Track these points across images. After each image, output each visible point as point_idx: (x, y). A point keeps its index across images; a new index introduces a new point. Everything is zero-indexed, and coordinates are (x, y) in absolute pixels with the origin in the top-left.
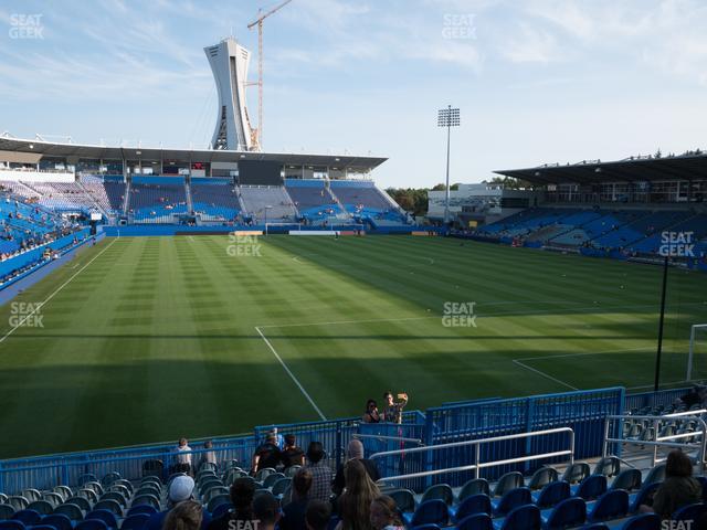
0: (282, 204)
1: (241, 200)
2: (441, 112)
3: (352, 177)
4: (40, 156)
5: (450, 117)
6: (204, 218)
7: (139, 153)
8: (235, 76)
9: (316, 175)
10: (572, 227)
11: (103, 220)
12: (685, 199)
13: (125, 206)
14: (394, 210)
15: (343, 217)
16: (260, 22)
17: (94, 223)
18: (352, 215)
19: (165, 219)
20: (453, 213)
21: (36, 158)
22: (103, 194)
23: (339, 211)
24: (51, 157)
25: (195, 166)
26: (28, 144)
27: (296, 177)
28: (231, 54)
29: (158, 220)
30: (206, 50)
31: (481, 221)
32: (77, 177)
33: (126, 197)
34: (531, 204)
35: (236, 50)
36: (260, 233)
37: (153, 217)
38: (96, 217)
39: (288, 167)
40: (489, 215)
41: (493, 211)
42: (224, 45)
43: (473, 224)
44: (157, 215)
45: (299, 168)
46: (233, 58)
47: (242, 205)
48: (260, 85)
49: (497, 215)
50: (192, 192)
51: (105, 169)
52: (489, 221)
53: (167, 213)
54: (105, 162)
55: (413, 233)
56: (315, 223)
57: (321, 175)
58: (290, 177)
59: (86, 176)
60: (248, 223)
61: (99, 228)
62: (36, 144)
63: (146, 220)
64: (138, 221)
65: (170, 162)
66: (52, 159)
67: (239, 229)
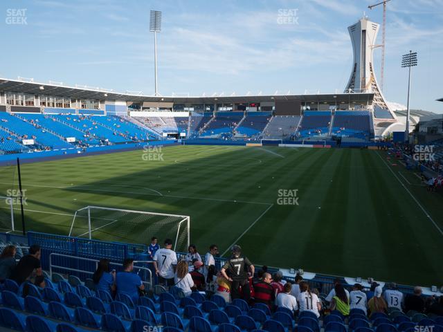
0: (290, 127)
1: (267, 125)
4: (172, 104)
6: (237, 135)
8: (364, 43)
9: (331, 108)
11: (185, 136)
15: (325, 135)
18: (333, 134)
19: (216, 136)
21: (171, 105)
24: (179, 104)
25: (251, 106)
26: (160, 98)
28: (363, 29)
29: (211, 137)
30: (348, 28)
32: (190, 114)
33: (207, 125)
35: (369, 26)
36: (261, 145)
37: (211, 135)
38: (183, 134)
39: (309, 104)
43: (416, 141)
44: (214, 134)
46: (364, 31)
47: (265, 128)
50: (244, 120)
52: (429, 139)
54: (207, 105)
55: (369, 148)
56: (300, 140)
59: (194, 113)
62: (164, 98)
63: (206, 137)
64: (202, 137)
65: (241, 103)
66: (181, 105)
67: (249, 142)
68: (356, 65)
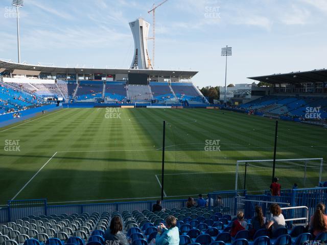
0: (146, 93)
1: (127, 92)
2: (223, 49)
3: (182, 81)
4: (40, 72)
6: (109, 100)
7: (82, 70)
8: (142, 35)
9: (165, 80)
10: (282, 105)
11: (63, 101)
13: (74, 94)
14: (200, 96)
15: (174, 99)
16: (154, 10)
17: (59, 102)
18: (179, 98)
19: (91, 100)
20: (228, 98)
21: (38, 73)
22: (66, 89)
23: (173, 96)
24: (45, 73)
25: (108, 76)
26: (33, 67)
27: (155, 81)
28: (140, 25)
29: (88, 101)
30: (129, 23)
31: (240, 102)
32: (56, 81)
33: (76, 91)
35: (143, 23)
36: (133, 107)
37: (86, 99)
38: (60, 99)
39: (151, 77)
40: (245, 99)
41: (247, 97)
42: (138, 21)
43: (237, 103)
44: (88, 98)
45: (157, 76)
46: (141, 27)
47: (128, 94)
48: (154, 39)
49: (249, 99)
50: (106, 88)
51: (69, 78)
52: (244, 102)
53: (92, 97)
54: (69, 75)
55: (207, 108)
56: (160, 102)
58: (153, 81)
59: (60, 81)
60: (128, 102)
61: (61, 104)
62: (36, 67)
63: (82, 101)
64: (79, 101)
65: (98, 74)
66: (46, 73)
67: (123, 105)
68: (137, 50)
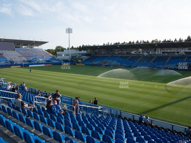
3: (36, 47)
5: (69, 31)
9: (23, 47)
12: (136, 53)
15: (42, 60)
18: (44, 59)
27: (18, 47)
31: (81, 60)
34: (92, 55)
45: (18, 44)
47: (6, 57)
49: (85, 58)
52: (84, 60)
57: (25, 46)
